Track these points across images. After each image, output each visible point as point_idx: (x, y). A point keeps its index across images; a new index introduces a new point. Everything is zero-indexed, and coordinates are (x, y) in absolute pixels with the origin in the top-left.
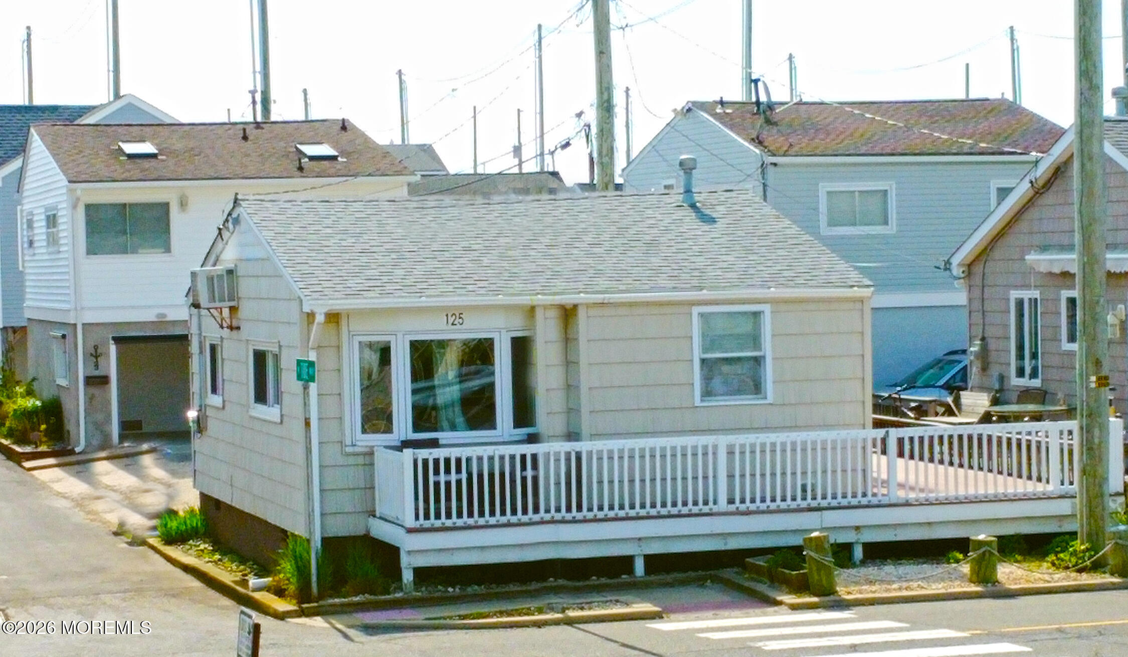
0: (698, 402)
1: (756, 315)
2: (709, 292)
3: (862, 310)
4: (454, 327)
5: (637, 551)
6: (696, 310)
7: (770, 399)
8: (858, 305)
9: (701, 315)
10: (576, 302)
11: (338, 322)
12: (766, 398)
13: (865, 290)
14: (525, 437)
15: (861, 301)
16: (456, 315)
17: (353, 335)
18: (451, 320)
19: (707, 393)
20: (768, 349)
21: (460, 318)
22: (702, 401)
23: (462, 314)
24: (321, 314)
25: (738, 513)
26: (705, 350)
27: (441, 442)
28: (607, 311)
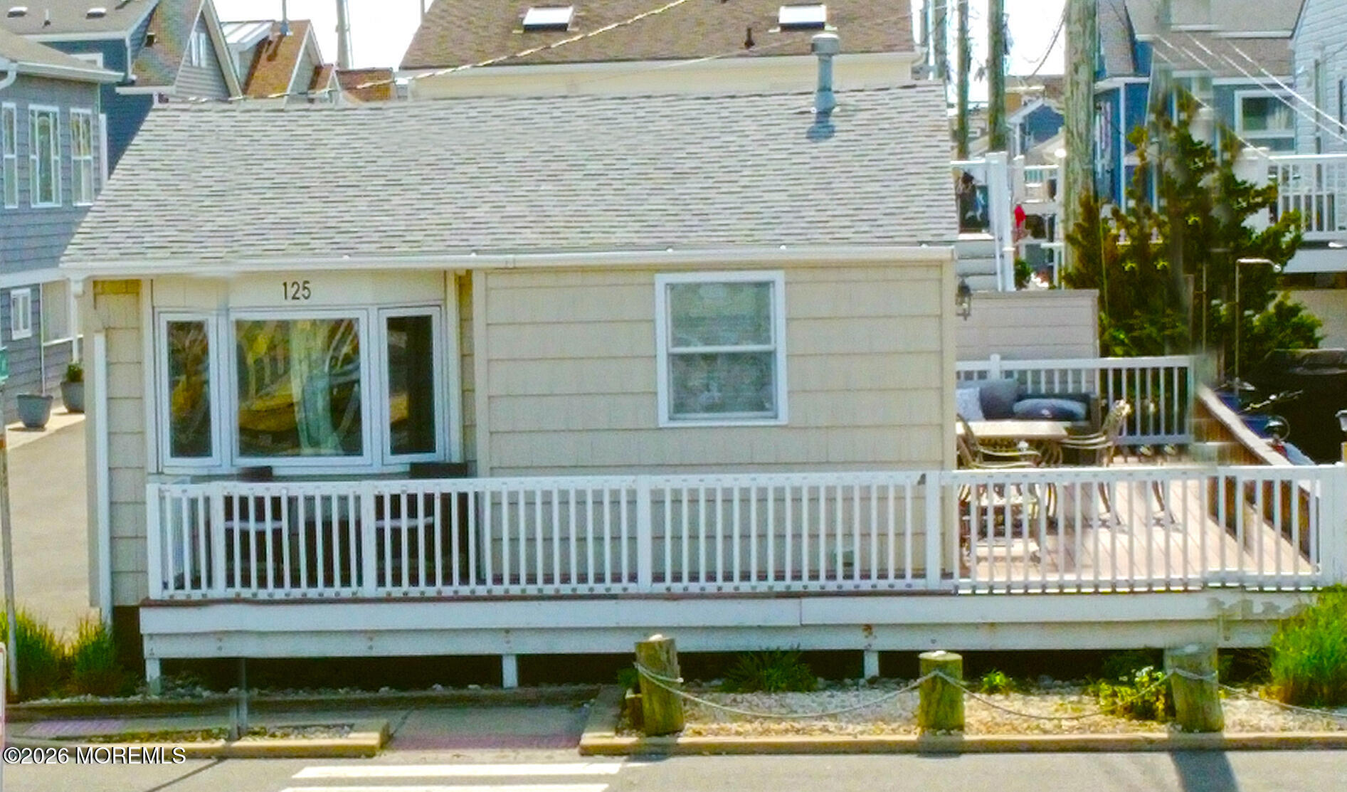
0: (663, 421)
1: (764, 286)
2: (677, 252)
3: (940, 281)
4: (296, 302)
5: (509, 650)
6: (661, 280)
7: (783, 419)
8: (934, 274)
9: (672, 287)
10: (470, 265)
11: (138, 294)
12: (776, 417)
13: (944, 248)
14: (408, 468)
15: (939, 264)
16: (298, 285)
17: (160, 313)
18: (291, 291)
19: (679, 407)
20: (780, 341)
21: (305, 288)
22: (671, 419)
23: (306, 282)
24: (77, 282)
25: (670, 597)
26: (677, 342)
27: (276, 472)
28: (518, 280)
